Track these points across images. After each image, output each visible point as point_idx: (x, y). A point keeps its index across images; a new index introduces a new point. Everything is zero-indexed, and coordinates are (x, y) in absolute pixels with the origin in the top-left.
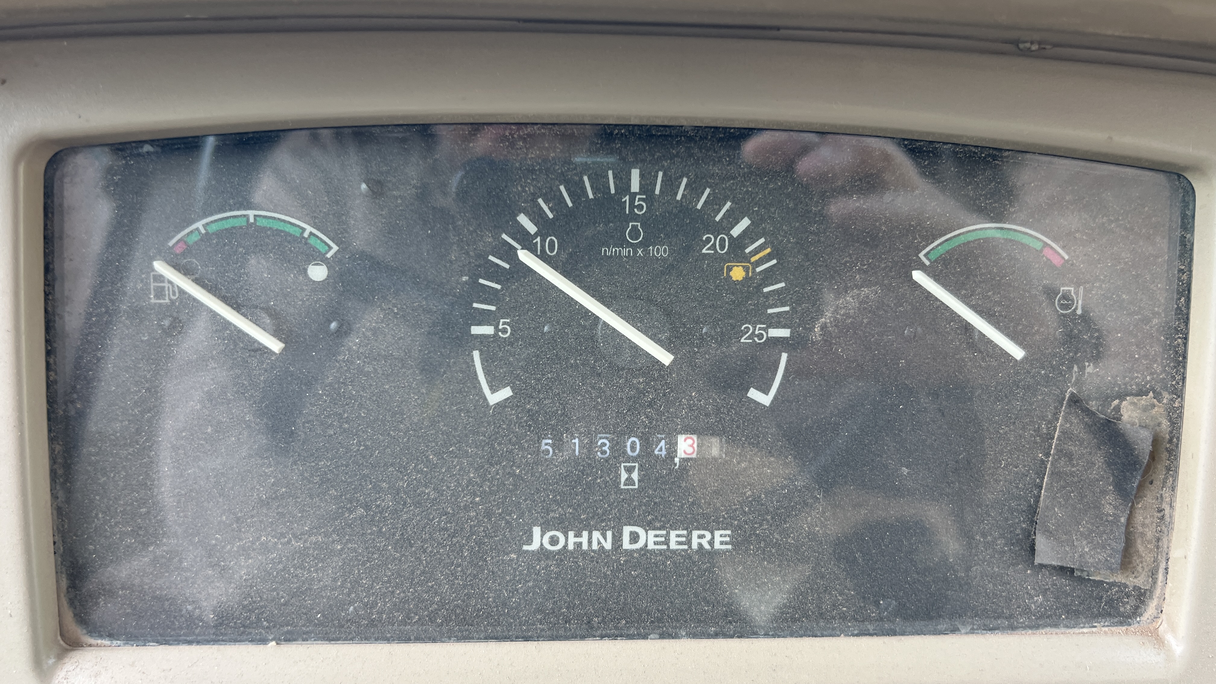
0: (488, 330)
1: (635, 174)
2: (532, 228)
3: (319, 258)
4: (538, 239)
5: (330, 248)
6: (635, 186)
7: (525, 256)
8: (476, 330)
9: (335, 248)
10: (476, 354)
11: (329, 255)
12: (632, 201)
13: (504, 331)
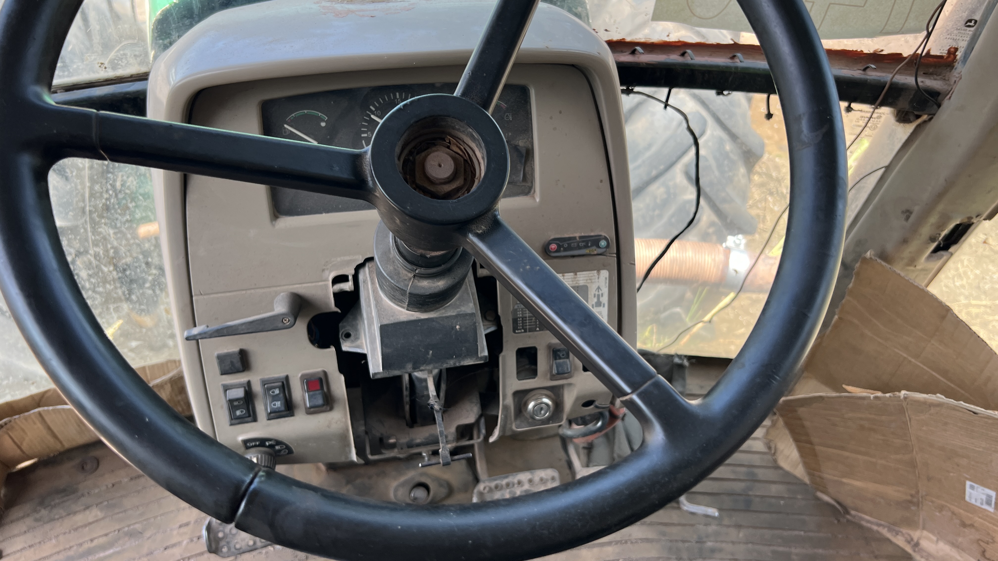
0: (365, 135)
1: (397, 94)
2: (373, 109)
3: (323, 120)
4: (375, 112)
5: (326, 118)
6: (398, 97)
7: (372, 116)
8: (363, 135)
9: (327, 118)
10: (363, 141)
11: (325, 120)
12: (397, 100)
13: (370, 135)
